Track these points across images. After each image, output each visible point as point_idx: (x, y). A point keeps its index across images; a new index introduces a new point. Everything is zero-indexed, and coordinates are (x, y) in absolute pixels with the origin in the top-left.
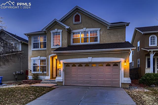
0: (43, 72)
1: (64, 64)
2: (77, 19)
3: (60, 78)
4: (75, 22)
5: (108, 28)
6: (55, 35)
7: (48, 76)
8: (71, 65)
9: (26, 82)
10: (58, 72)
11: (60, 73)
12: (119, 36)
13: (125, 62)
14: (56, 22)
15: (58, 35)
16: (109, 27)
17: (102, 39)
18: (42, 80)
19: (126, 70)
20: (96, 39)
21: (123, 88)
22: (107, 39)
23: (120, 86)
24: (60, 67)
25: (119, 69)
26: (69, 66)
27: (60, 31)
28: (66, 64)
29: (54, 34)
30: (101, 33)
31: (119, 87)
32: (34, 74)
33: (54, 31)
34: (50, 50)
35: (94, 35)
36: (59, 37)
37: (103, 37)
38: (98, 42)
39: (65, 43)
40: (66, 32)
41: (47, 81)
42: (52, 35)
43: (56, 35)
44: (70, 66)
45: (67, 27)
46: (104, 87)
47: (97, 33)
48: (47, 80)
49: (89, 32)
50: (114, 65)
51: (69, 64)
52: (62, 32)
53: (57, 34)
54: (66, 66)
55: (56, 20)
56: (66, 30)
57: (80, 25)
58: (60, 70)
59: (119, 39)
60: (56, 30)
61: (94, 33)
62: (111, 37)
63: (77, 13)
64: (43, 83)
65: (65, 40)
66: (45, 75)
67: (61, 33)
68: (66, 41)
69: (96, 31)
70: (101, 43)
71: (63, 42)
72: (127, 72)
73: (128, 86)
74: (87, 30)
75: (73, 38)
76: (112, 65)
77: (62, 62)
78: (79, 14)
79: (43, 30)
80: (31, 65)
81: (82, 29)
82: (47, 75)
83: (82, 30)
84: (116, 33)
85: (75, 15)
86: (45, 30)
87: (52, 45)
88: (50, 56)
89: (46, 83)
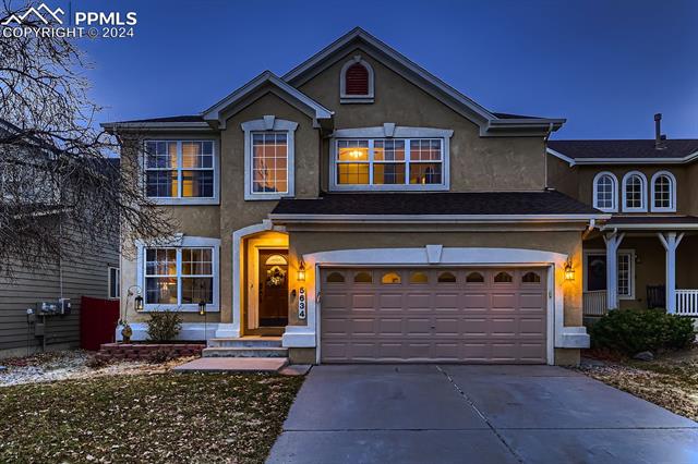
0: (202, 304)
1: (322, 269)
2: (357, 82)
3: (300, 331)
4: (347, 93)
5: (483, 132)
6: (261, 142)
7: (231, 321)
8: (349, 278)
9: (123, 352)
10: (294, 304)
11: (300, 311)
12: (523, 168)
13: (568, 267)
14: (268, 84)
15: (278, 142)
16: (489, 130)
17: (458, 176)
18: (205, 342)
19: (570, 297)
20: (433, 173)
21: (562, 366)
22: (479, 176)
23: (546, 358)
24: (301, 285)
25: (544, 296)
26: (342, 279)
27: (288, 126)
28: (329, 273)
29: (258, 139)
30: (456, 149)
31: (545, 364)
32: (156, 317)
33: (257, 125)
34: (239, 206)
35: (426, 156)
36: (283, 152)
37: (462, 165)
38: (445, 186)
39: (309, 179)
40: (316, 135)
41: (231, 346)
42: (248, 140)
43: (267, 142)
44: (346, 279)
45: (322, 113)
46: (490, 364)
47: (439, 148)
48: (232, 342)
49: (407, 142)
50: (525, 279)
51: (342, 273)
52: (299, 134)
53: (270, 138)
54: (330, 279)
55: (272, 75)
56: (316, 124)
57: (368, 108)
58: (302, 297)
59: (522, 178)
60: (269, 118)
61: (418, 148)
62: (495, 168)
63: (358, 58)
64: (216, 356)
65: (311, 168)
66: (216, 318)
67: (290, 137)
68: (314, 173)
69: (437, 142)
70: (454, 191)
71: (298, 177)
72: (574, 305)
73: (577, 360)
74: (401, 131)
75: (337, 161)
76: (517, 278)
77: (311, 260)
78: (364, 63)
79: (206, 113)
80: (133, 275)
81: (380, 128)
82: (222, 317)
83: (377, 131)
84: (512, 153)
85: (350, 63)
86: (215, 116)
87: (247, 186)
88: (237, 236)
89: (230, 356)
